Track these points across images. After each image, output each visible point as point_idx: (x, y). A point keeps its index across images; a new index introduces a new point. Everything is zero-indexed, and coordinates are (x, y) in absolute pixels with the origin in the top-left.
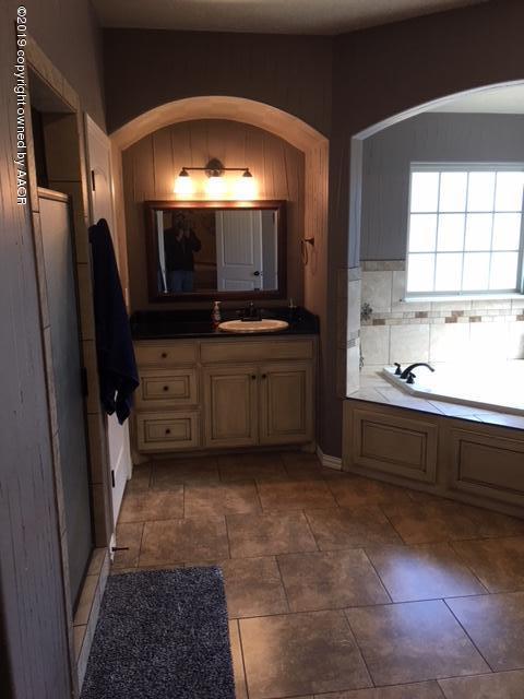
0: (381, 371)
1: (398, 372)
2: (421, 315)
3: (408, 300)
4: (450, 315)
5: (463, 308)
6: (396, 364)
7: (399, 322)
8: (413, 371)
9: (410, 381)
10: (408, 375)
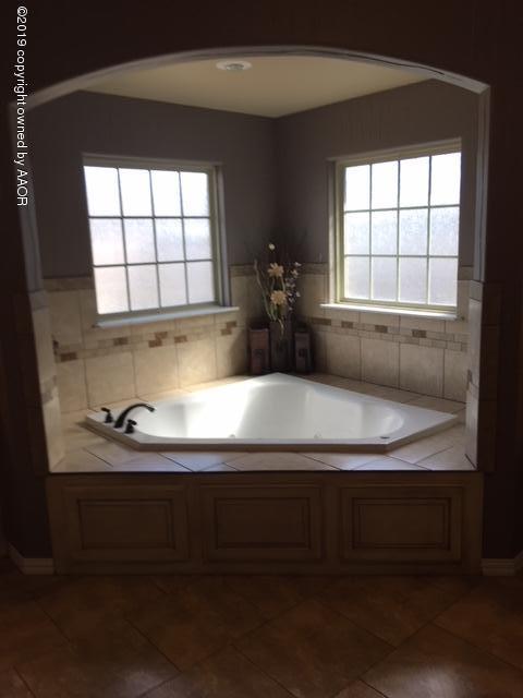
0: (81, 419)
1: (109, 419)
2: (121, 342)
3: (102, 324)
4: (153, 338)
5: (166, 328)
6: (104, 410)
7: (95, 354)
8: (130, 416)
9: (130, 430)
10: (125, 423)
